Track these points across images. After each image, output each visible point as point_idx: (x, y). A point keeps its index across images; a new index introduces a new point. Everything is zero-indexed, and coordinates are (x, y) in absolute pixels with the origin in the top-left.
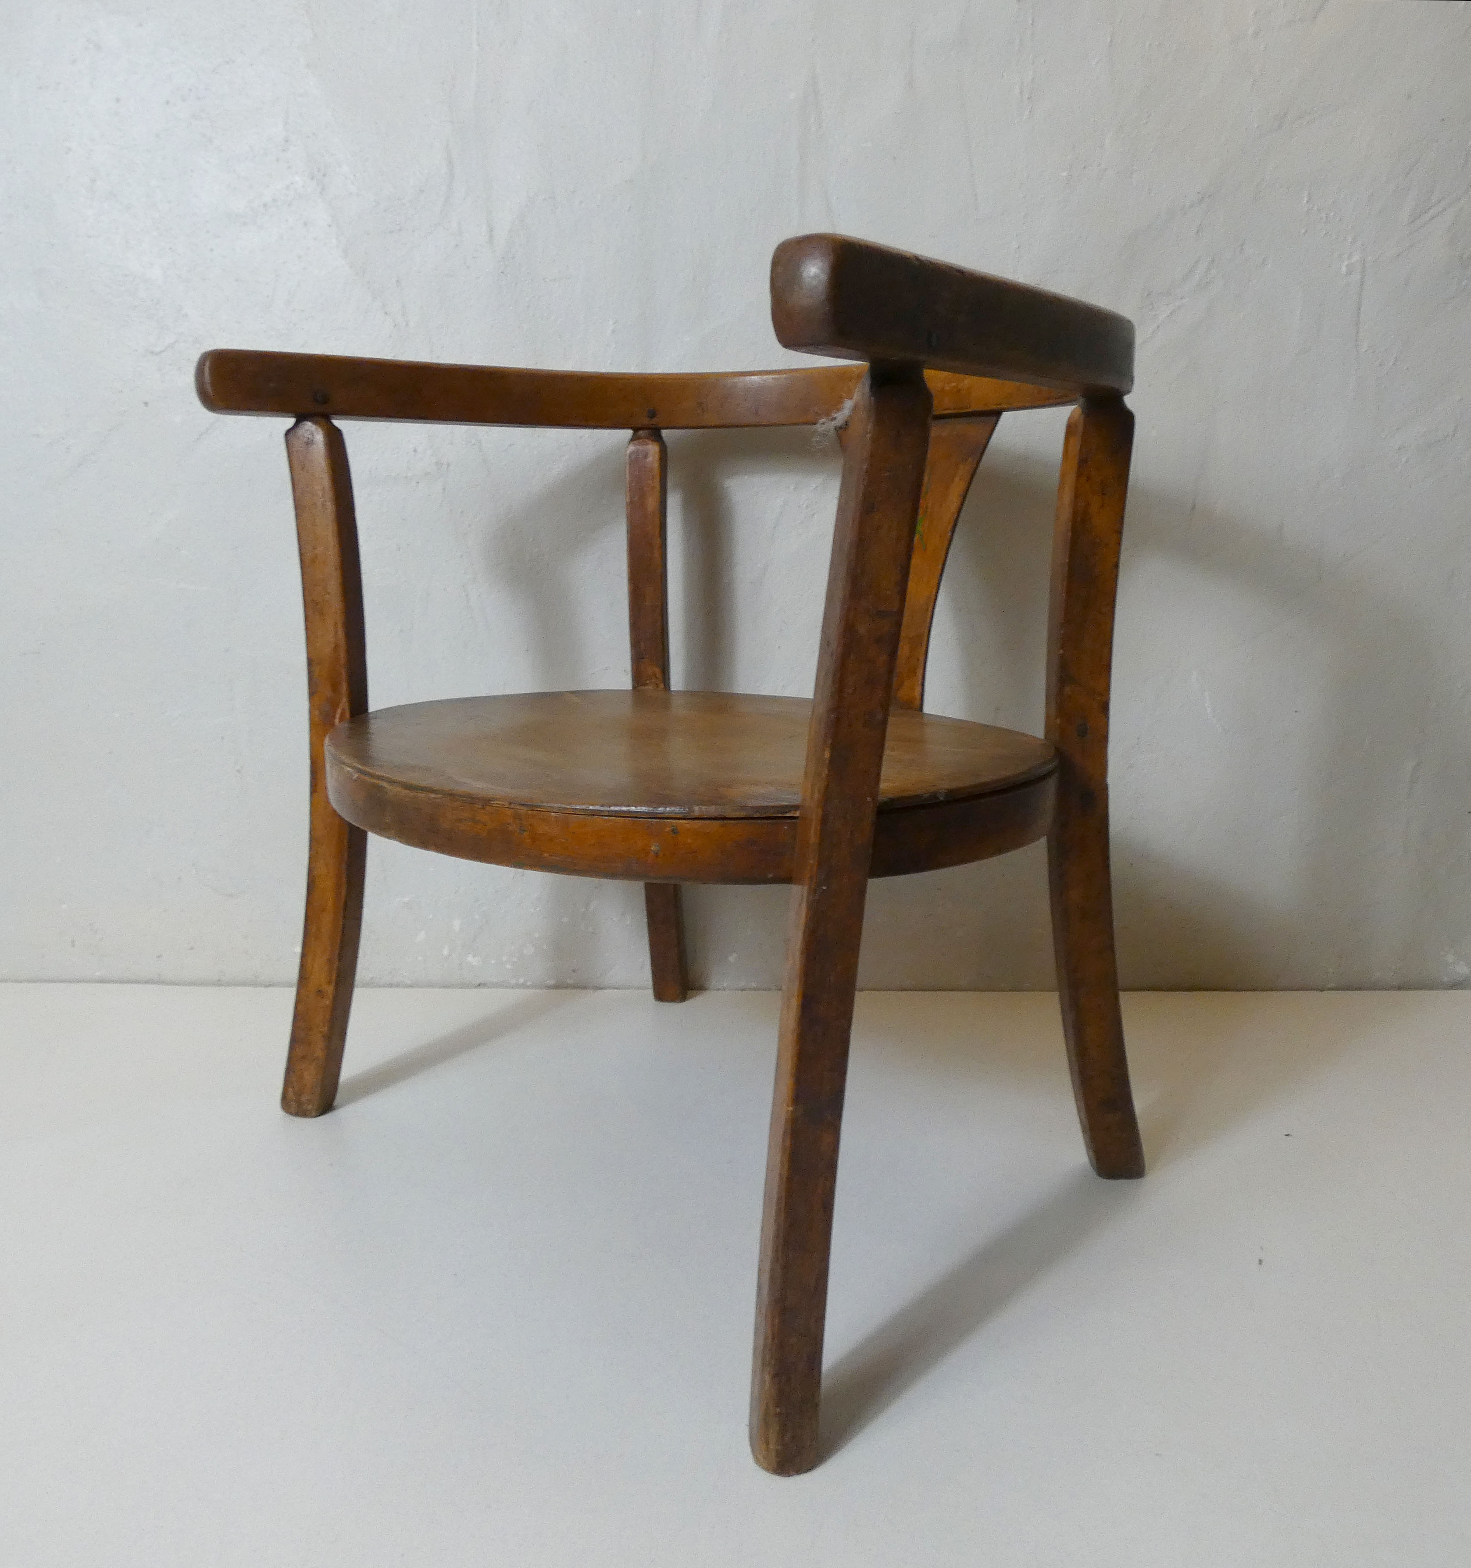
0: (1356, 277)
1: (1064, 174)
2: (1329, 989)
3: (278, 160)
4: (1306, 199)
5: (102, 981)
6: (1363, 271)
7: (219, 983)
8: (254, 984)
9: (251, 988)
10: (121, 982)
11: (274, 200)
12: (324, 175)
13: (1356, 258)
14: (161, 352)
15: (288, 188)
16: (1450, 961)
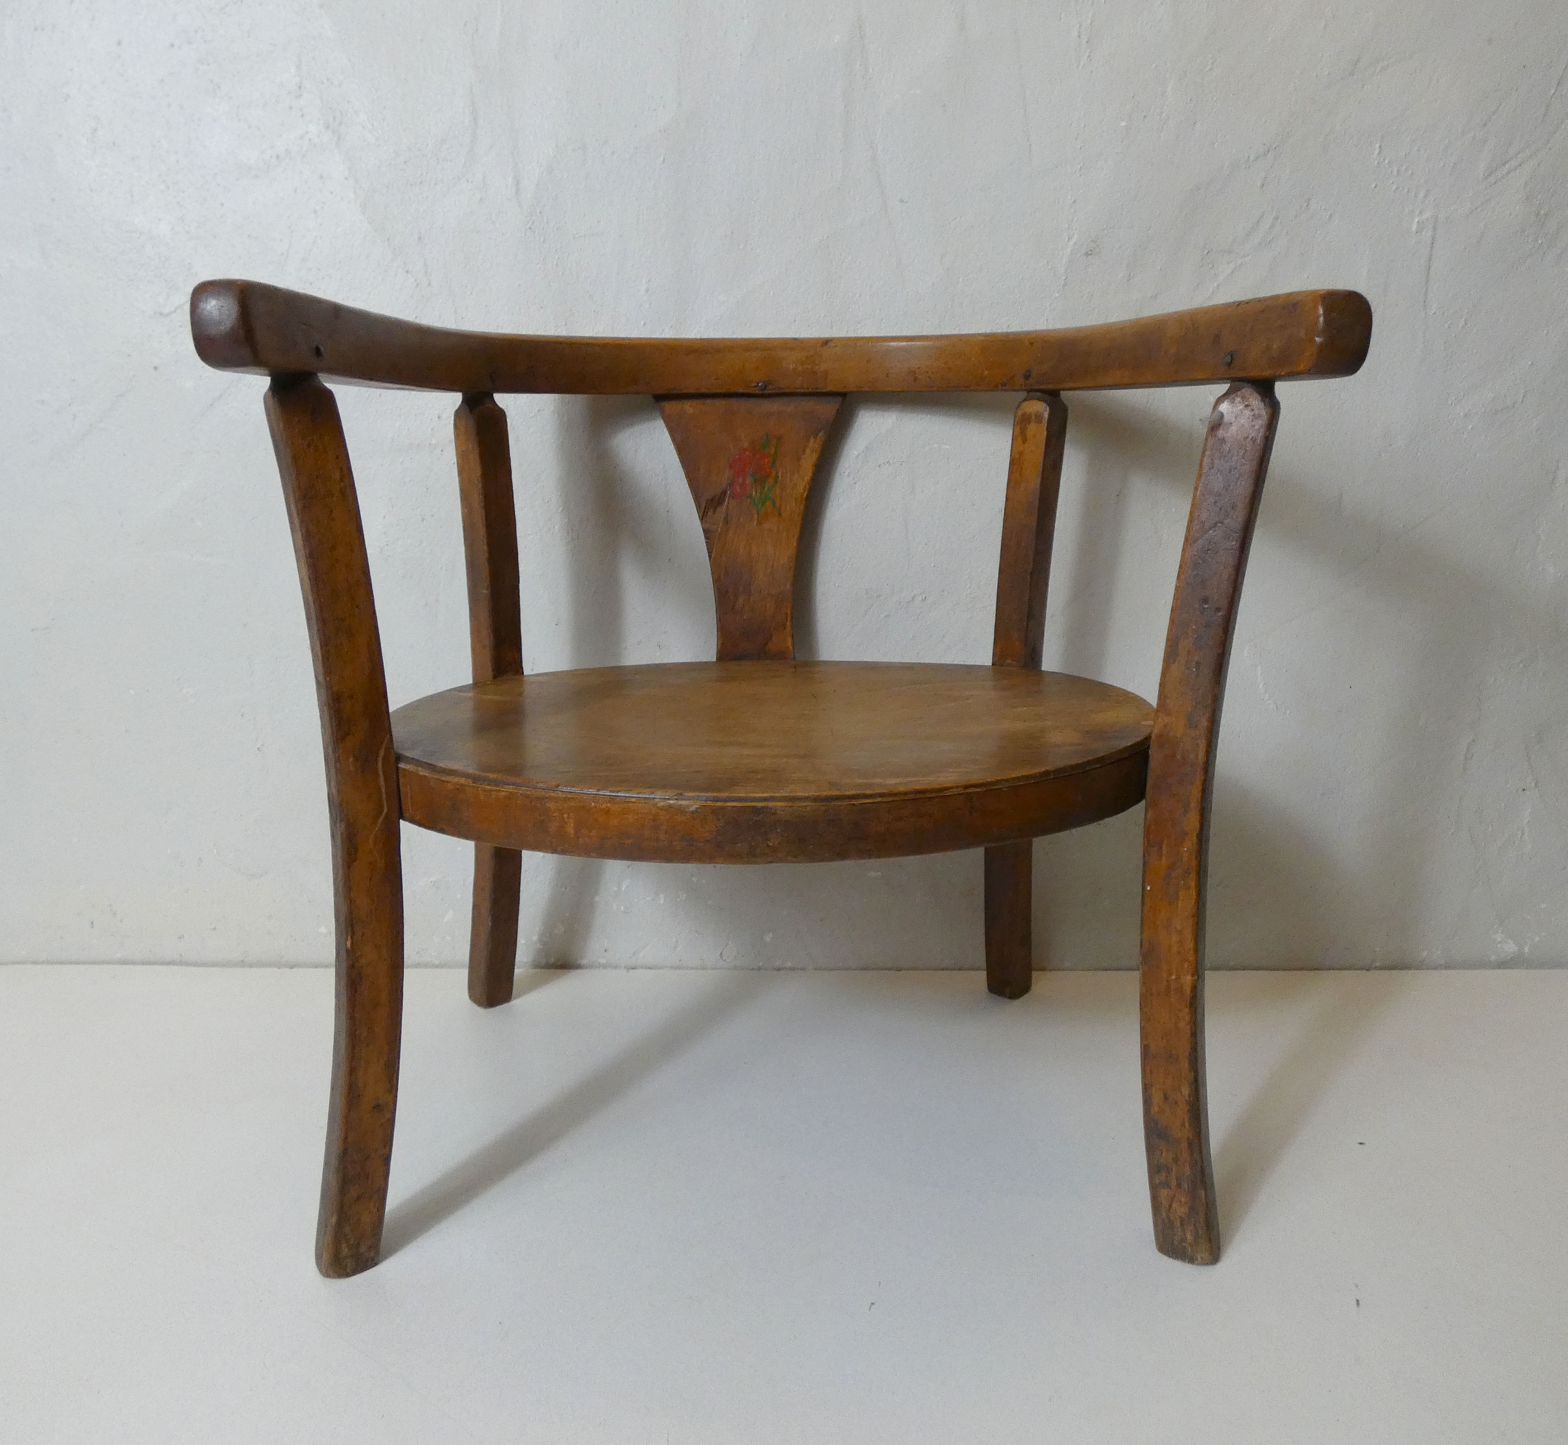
0: (1427, 234)
1: (1123, 124)
2: (1376, 968)
3: (291, 108)
4: (1377, 151)
5: (124, 962)
6: (1435, 229)
7: (242, 964)
8: (279, 965)
9: (276, 969)
10: (144, 963)
11: (288, 152)
12: (340, 124)
13: (1427, 215)
14: (171, 313)
15: (302, 137)
16: (1499, 939)
